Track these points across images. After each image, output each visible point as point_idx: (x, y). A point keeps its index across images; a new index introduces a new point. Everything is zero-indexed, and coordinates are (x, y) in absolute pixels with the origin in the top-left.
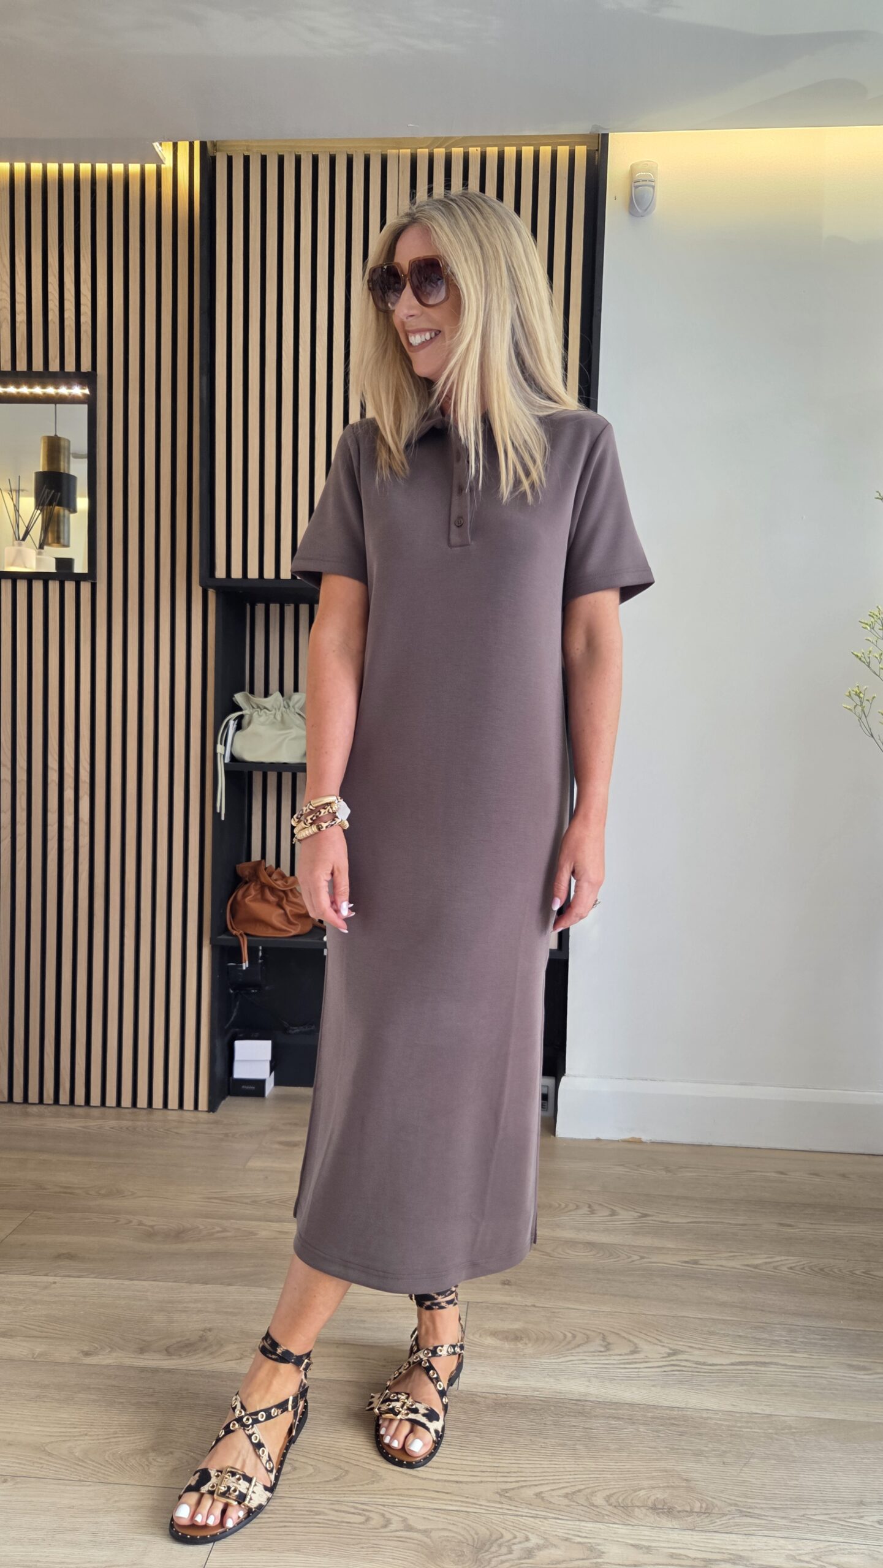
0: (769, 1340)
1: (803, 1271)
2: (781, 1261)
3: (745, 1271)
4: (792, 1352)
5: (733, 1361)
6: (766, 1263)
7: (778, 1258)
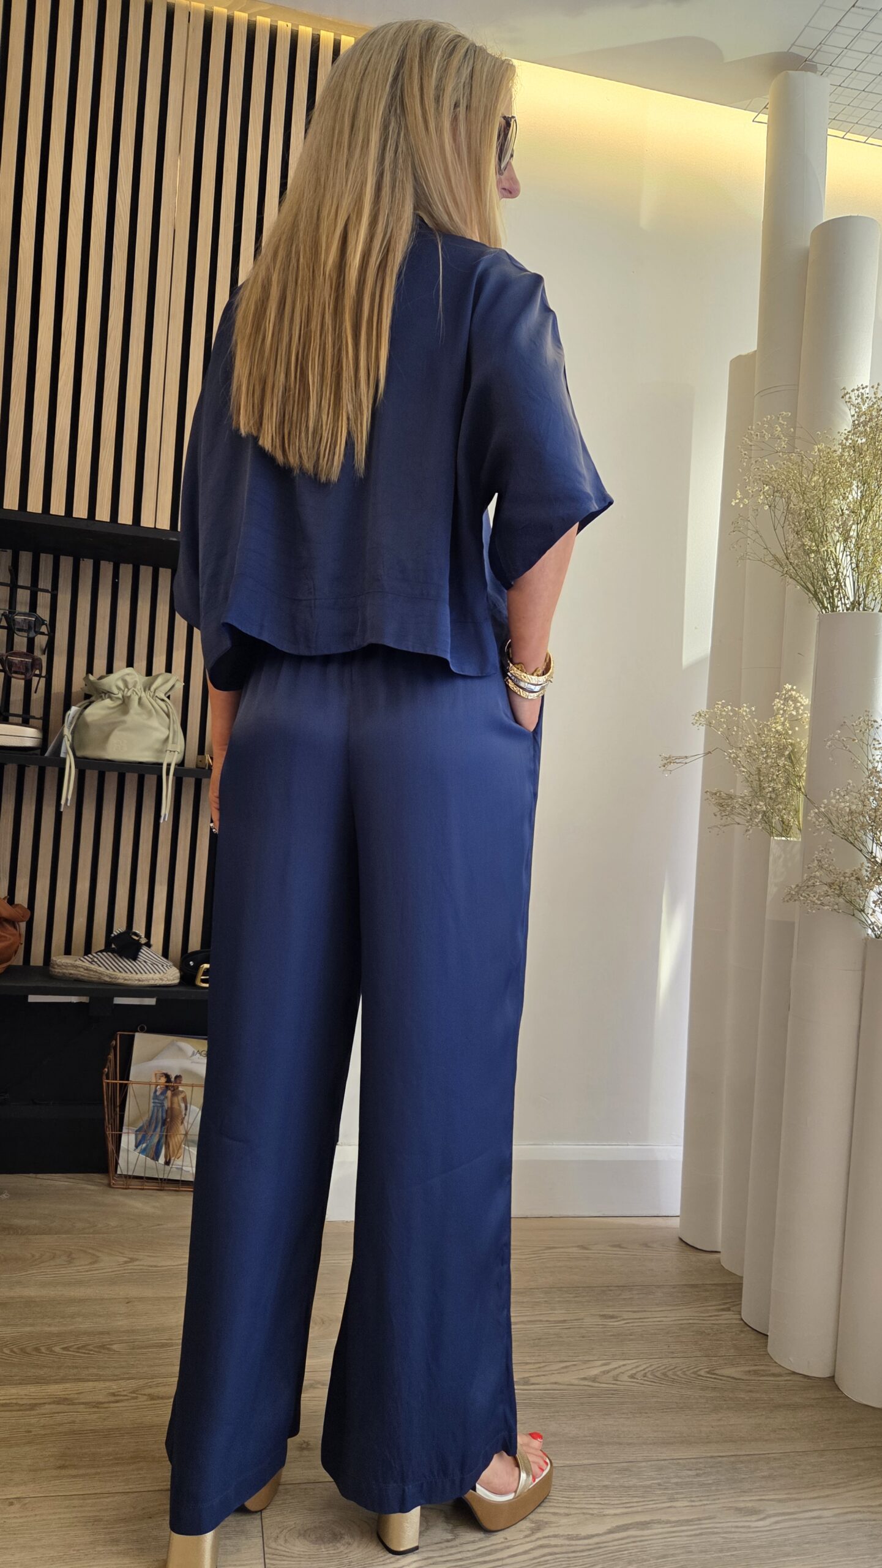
0: (641, 1486)
1: (645, 1378)
2: (619, 1367)
3: (586, 1388)
4: (672, 1500)
5: (608, 1527)
6: (604, 1372)
7: (614, 1365)
